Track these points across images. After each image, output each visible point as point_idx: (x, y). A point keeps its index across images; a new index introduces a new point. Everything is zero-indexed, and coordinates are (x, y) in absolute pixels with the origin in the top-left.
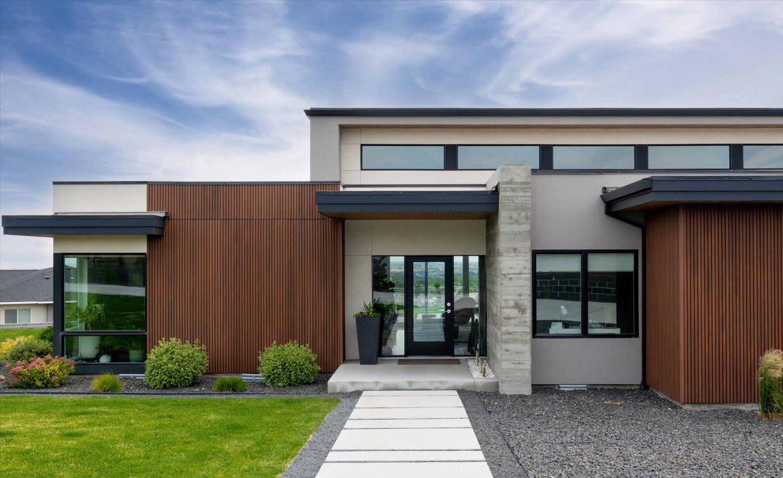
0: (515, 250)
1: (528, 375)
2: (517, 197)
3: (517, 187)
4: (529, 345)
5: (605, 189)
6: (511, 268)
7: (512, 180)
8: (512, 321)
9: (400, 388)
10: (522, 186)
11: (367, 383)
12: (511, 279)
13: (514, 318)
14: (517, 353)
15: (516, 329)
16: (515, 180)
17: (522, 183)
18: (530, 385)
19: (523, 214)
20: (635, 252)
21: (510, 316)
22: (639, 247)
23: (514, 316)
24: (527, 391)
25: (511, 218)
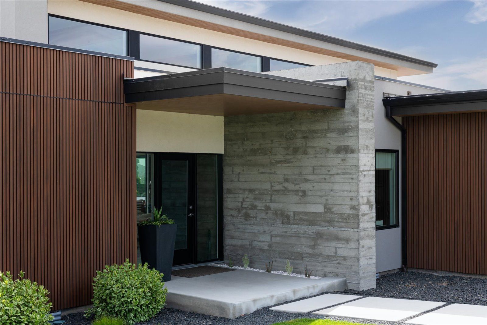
0: (367, 146)
1: (374, 269)
2: (368, 95)
3: (368, 85)
4: (375, 240)
5: (384, 93)
6: (365, 165)
8: (366, 218)
9: (288, 299)
10: (370, 85)
11: (265, 298)
12: (364, 175)
13: (367, 214)
14: (369, 248)
15: (368, 225)
16: (366, 79)
17: (370, 81)
18: (375, 278)
19: (371, 113)
20: (396, 151)
21: (365, 213)
23: (367, 212)
24: (374, 284)
25: (364, 115)
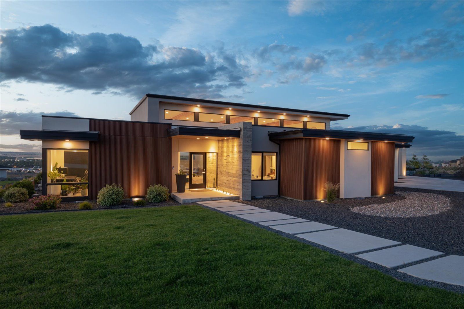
0: (247, 151)
1: (250, 194)
2: (248, 133)
4: (251, 183)
5: (269, 132)
6: (246, 157)
7: (246, 127)
8: (246, 176)
10: (249, 129)
12: (246, 161)
13: (246, 174)
14: (247, 186)
15: (247, 178)
16: (247, 127)
17: (249, 128)
18: (251, 197)
19: (250, 139)
20: (277, 153)
22: (278, 151)
24: (250, 199)
25: (246, 140)
